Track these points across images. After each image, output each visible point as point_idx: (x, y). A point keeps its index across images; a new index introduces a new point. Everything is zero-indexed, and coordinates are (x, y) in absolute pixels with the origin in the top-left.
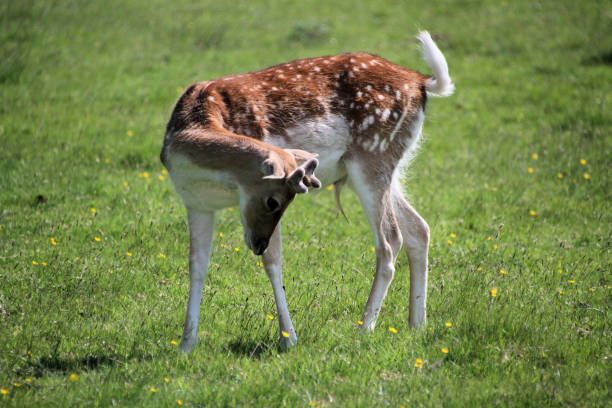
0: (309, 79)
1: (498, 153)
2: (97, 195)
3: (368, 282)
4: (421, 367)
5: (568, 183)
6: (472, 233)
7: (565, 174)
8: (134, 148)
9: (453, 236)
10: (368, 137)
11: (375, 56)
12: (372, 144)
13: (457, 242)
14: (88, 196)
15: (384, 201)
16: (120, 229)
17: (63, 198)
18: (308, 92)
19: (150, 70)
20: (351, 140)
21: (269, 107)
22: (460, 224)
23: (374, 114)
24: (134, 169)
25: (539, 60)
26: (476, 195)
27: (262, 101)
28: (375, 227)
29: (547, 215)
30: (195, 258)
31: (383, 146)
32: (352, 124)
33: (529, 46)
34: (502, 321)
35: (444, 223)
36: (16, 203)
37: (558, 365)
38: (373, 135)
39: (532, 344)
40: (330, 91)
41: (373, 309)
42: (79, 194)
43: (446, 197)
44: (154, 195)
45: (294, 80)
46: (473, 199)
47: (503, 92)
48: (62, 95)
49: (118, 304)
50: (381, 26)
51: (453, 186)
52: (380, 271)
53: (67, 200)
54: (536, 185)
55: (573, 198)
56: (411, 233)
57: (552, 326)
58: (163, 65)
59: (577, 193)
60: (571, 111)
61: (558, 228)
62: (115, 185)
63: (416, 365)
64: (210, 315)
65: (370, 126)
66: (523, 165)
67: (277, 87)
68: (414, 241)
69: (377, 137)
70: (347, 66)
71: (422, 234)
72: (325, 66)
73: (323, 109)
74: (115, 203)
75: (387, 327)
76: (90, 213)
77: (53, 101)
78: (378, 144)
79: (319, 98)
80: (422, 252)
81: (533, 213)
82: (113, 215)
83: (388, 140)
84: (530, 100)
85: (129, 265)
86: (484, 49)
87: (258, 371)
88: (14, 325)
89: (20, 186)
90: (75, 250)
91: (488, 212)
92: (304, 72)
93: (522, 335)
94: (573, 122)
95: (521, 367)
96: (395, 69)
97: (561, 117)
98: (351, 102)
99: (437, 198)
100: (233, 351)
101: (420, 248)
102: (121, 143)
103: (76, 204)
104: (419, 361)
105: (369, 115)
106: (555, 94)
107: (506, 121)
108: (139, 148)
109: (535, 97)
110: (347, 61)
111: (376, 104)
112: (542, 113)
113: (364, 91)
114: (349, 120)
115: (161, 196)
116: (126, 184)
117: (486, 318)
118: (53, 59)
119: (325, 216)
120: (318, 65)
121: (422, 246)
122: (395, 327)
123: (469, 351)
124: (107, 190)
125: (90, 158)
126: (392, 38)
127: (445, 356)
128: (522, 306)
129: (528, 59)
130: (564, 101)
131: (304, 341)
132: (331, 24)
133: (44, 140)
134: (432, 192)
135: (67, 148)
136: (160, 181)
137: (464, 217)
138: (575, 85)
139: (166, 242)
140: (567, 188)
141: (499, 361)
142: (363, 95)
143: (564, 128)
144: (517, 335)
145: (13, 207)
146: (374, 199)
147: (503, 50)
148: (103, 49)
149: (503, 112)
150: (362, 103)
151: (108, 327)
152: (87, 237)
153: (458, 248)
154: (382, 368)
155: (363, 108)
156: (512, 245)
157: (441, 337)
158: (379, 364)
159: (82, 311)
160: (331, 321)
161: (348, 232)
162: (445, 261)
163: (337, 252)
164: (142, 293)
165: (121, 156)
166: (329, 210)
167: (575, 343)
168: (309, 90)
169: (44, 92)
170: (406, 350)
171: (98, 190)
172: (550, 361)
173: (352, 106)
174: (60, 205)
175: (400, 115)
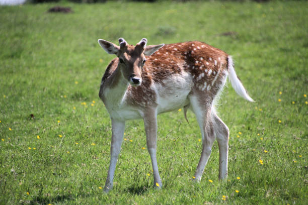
0: (172, 54)
1: (262, 92)
2: (60, 114)
3: (197, 157)
4: (225, 199)
5: (298, 107)
6: (249, 131)
7: (296, 102)
8: (79, 90)
9: (240, 133)
10: (201, 83)
11: (203, 43)
12: (203, 87)
13: (242, 137)
14: (56, 114)
15: (207, 116)
16: (72, 131)
17: (43, 116)
18: (172, 62)
19: (86, 50)
20: (193, 85)
21: (154, 69)
22: (243, 127)
23: (204, 72)
24: (79, 100)
25: (282, 45)
26: (252, 113)
27: (150, 66)
28: (202, 129)
29: (287, 122)
30: (114, 145)
31: (209, 88)
32: (194, 77)
33: (277, 38)
34: (266, 176)
35: (235, 127)
36: (20, 118)
37: (295, 198)
38: (204, 82)
39: (281, 188)
40: (182, 61)
41: (201, 170)
42: (52, 113)
43: (236, 114)
44: (89, 113)
45: (165, 55)
46: (250, 114)
47: (264, 61)
48: (42, 64)
49: (72, 169)
50: (202, 27)
51: (239, 108)
52: (204, 151)
53: (45, 116)
54: (282, 108)
55: (300, 114)
56: (220, 132)
57: (291, 179)
58: (92, 48)
59: (302, 111)
60: (299, 70)
61: (294, 129)
62: (69, 108)
63: (223, 199)
64: (118, 174)
65: (203, 78)
66: (275, 97)
67: (157, 59)
68: (222, 136)
69: (205, 83)
70: (190, 48)
71: (226, 133)
72: (179, 47)
73: (180, 69)
74: (69, 117)
75: (207, 179)
76: (57, 122)
77: (38, 67)
78: (206, 87)
79: (178, 64)
80: (225, 142)
81: (280, 121)
82: (68, 124)
83: (211, 85)
84: (278, 65)
85: (77, 149)
86: (254, 39)
87: (142, 202)
88: (20, 180)
89: (22, 110)
90: (50, 142)
91: (257, 121)
92: (169, 51)
93: (276, 183)
94: (299, 75)
95: (276, 199)
96: (213, 50)
97: (293, 73)
98: (193, 66)
99: (231, 114)
100: (130, 192)
101: (224, 140)
102: (72, 88)
103: (50, 118)
104: (224, 196)
105: (202, 72)
106: (290, 62)
107: (266, 75)
108: (81, 90)
109: (280, 63)
110: (191, 45)
111: (205, 67)
112: (283, 71)
113: (199, 61)
114: (192, 75)
115: (92, 114)
116: (75, 108)
117: (258, 174)
118: (38, 45)
119: (175, 124)
120: (176, 47)
121: (225, 138)
122: (212, 179)
123: (249, 191)
124: (66, 111)
125: (56, 95)
126: (208, 34)
127: (237, 194)
128: (276, 168)
129: (277, 44)
130: (295, 65)
131: (166, 186)
132: (177, 27)
133: (34, 86)
134: (229, 112)
135: (45, 90)
136: (92, 107)
137: (245, 124)
138: (300, 57)
139: (96, 137)
140: (297, 109)
141: (264, 196)
142: (199, 62)
143: (295, 78)
144: (274, 184)
145: (18, 120)
146: (203, 114)
147: (264, 39)
148: (62, 40)
149: (264, 71)
150: (198, 66)
151: (67, 180)
152: (56, 135)
153: (242, 139)
154: (205, 200)
155: (199, 69)
156: (270, 138)
157: (235, 185)
158: (204, 198)
159: (54, 172)
160: (179, 176)
161: (187, 132)
162: (236, 146)
163: (182, 142)
164: (84, 163)
165: (72, 94)
166: (177, 121)
167: (303, 187)
168: (173, 60)
169: (33, 62)
170: (217, 191)
171: (61, 112)
172: (291, 196)
173: (193, 68)
174: (42, 119)
175: (217, 73)
